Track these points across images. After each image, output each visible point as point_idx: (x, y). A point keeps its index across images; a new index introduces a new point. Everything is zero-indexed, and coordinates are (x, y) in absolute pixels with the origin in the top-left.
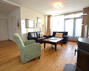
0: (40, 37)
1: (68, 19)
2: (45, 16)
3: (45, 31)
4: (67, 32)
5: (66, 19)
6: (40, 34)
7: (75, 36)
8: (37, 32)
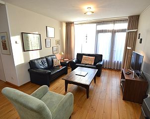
0: (55, 65)
1: (102, 31)
2: (61, 23)
3: (63, 54)
4: (102, 55)
5: (99, 32)
6: (55, 60)
7: (113, 61)
8: (48, 56)
